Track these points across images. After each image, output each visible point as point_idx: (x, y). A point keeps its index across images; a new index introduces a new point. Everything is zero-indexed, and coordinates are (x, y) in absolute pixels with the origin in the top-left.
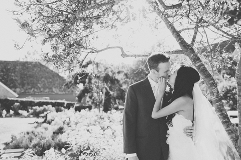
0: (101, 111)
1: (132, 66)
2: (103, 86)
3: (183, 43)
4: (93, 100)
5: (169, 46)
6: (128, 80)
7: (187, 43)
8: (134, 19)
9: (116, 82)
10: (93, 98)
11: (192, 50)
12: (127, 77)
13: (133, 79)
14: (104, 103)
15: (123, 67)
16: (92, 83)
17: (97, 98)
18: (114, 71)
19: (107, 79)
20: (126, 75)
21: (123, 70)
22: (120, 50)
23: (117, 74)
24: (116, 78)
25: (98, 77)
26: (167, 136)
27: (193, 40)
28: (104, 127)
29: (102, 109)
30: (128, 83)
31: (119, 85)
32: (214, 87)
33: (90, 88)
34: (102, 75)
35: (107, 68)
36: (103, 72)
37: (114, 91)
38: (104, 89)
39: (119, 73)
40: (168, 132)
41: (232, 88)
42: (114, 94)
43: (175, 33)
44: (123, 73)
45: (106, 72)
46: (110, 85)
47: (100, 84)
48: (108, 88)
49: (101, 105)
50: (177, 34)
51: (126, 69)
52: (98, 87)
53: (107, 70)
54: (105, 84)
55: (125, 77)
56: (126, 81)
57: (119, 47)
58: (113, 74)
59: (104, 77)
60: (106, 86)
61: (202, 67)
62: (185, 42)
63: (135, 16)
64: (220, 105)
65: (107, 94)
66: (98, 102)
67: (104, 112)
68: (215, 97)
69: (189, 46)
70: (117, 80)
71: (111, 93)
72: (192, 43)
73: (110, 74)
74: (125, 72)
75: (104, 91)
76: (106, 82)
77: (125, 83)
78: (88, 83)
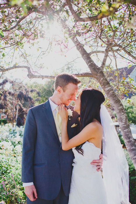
0: (15, 126)
1: (44, 86)
2: (16, 103)
3: (92, 65)
4: (8, 116)
5: (76, 70)
6: (40, 98)
7: (97, 66)
8: (42, 37)
9: (29, 100)
10: (7, 113)
11: (102, 73)
12: (39, 96)
13: (44, 97)
14: (18, 118)
15: (36, 86)
16: (7, 100)
17: (11, 113)
18: (28, 90)
19: (21, 96)
20: (38, 93)
21: (35, 89)
22: (26, 69)
23: (30, 93)
24: (29, 96)
25: (13, 95)
26: (73, 165)
27: (104, 64)
28: (15, 142)
29: (15, 124)
30: (40, 101)
31: (31, 102)
32: (123, 113)
33: (5, 105)
34: (17, 93)
35: (21, 87)
36: (17, 91)
37: (26, 108)
38: (18, 105)
39: (32, 91)
40: (74, 160)
41: (127, 107)
42: (26, 110)
43: (85, 55)
44: (36, 92)
45: (20, 91)
46: (23, 102)
47: (14, 101)
48: (22, 105)
49: (14, 121)
50: (87, 56)
51: (38, 88)
52: (12, 104)
53: (21, 89)
54: (19, 101)
55: (37, 95)
56: (38, 99)
57: (26, 67)
58: (27, 92)
59: (19, 94)
60: (20, 103)
61: (111, 92)
62: (95, 65)
63: (43, 32)
64: (128, 132)
65: (21, 110)
66: (12, 118)
67: (17, 126)
68: (123, 124)
69: (99, 69)
70: (30, 98)
71: (25, 109)
72: (102, 67)
73: (24, 92)
74: (38, 91)
75: (18, 107)
76: (19, 100)
77: (37, 100)
78: (3, 100)
